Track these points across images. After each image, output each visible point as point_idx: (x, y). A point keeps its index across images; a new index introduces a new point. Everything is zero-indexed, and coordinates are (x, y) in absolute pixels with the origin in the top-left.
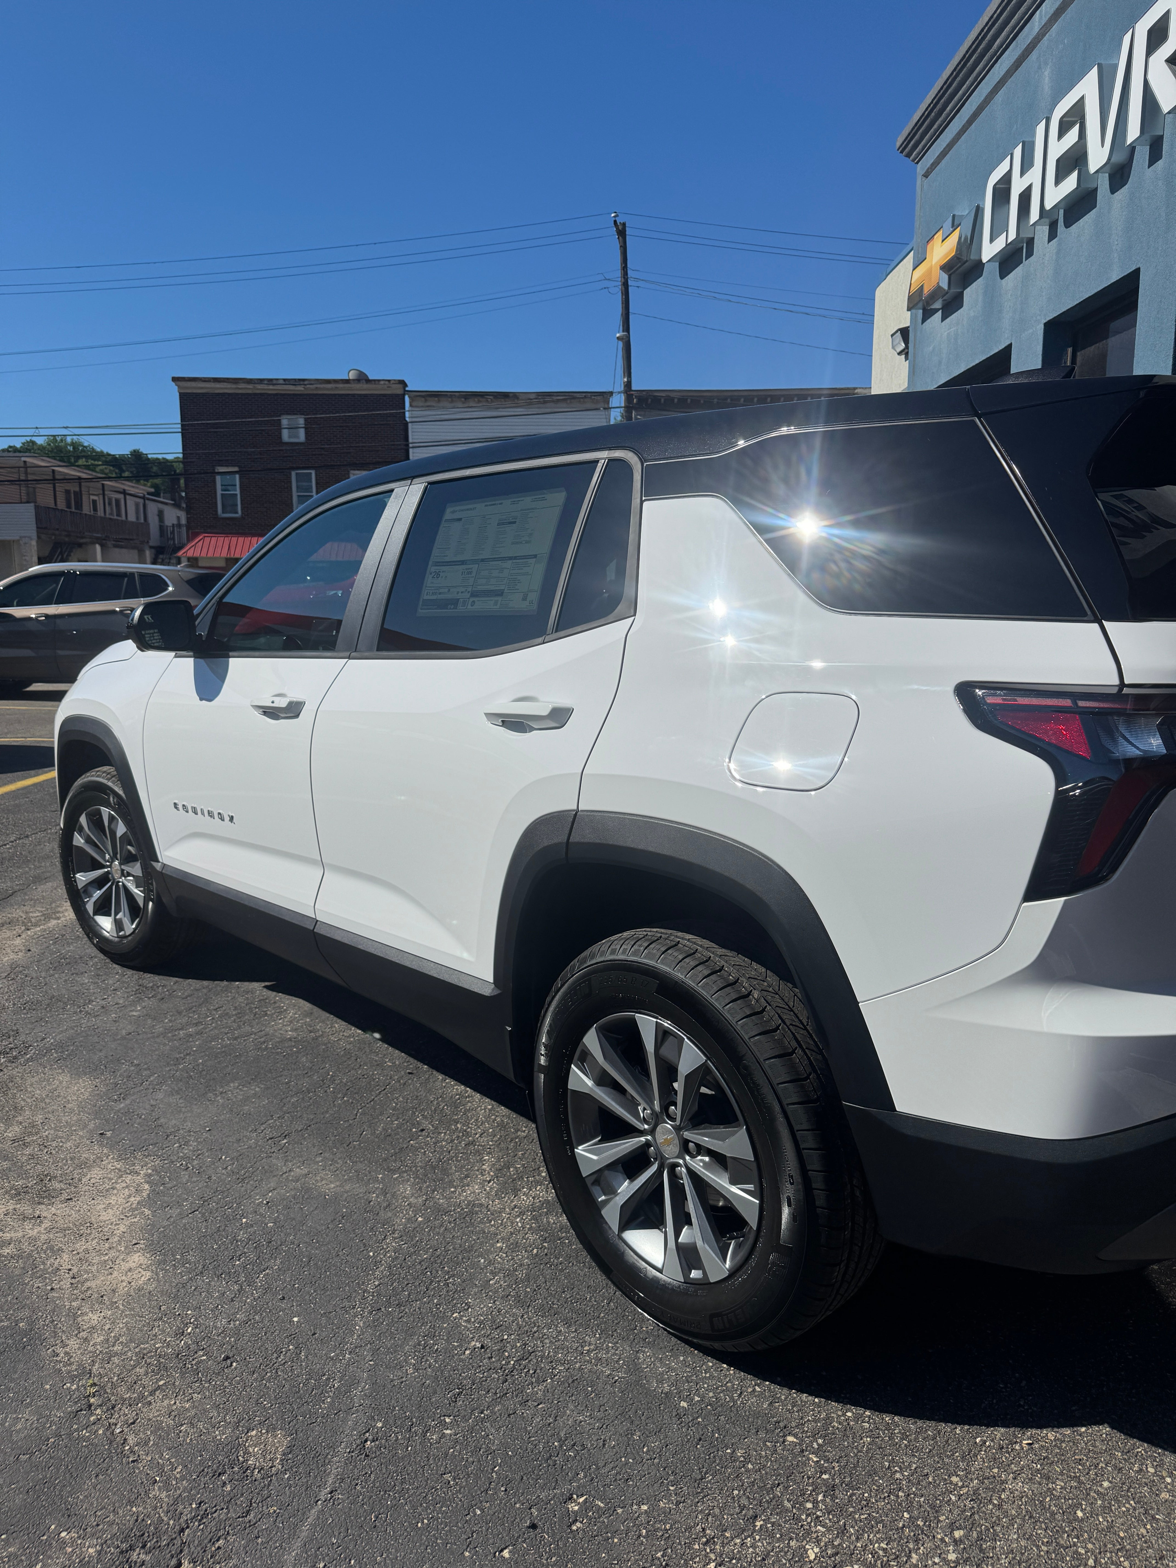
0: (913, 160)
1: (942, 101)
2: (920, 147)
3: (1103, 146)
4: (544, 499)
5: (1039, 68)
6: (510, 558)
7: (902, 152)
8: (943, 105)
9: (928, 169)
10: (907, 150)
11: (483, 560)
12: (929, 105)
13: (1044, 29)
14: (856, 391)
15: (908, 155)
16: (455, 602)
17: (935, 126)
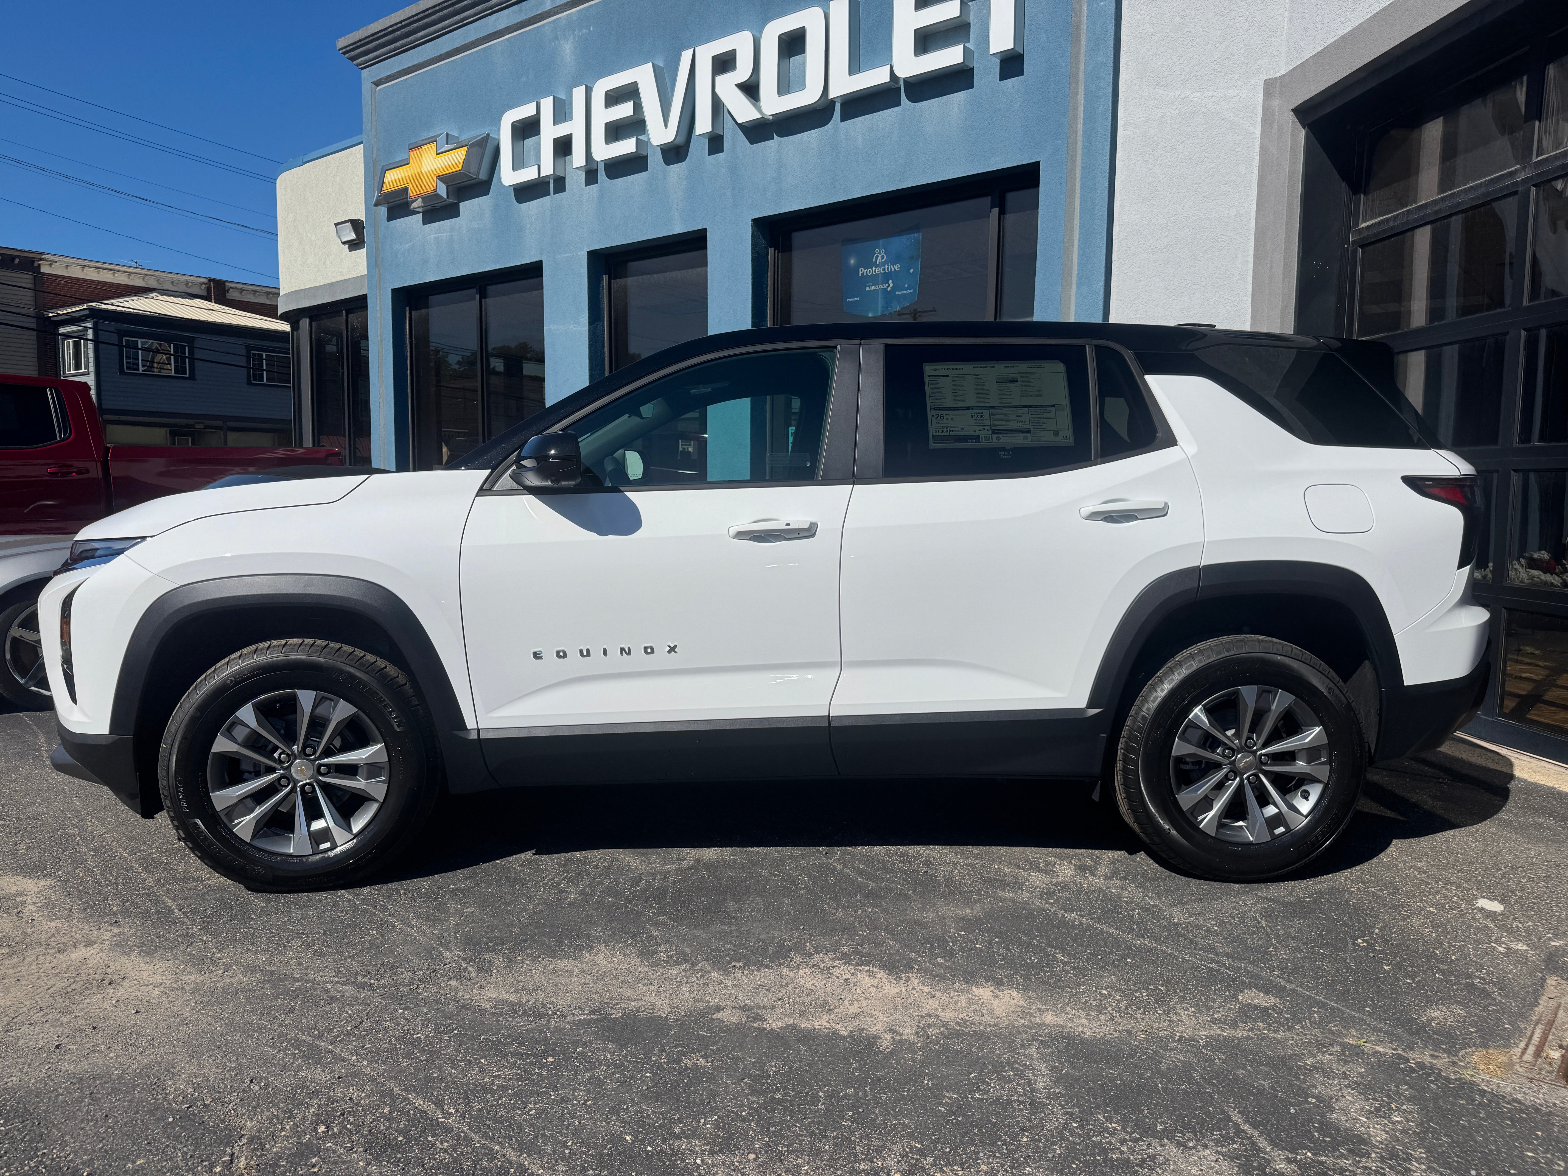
0: (358, 65)
1: (415, 25)
2: (371, 55)
3: (666, 126)
4: (1040, 367)
5: (556, 38)
6: (1025, 407)
7: (344, 53)
8: (413, 30)
9: (382, 78)
10: (353, 54)
11: (991, 407)
12: (396, 24)
13: (558, 9)
14: (43, 256)
15: (352, 59)
16: (977, 438)
17: (398, 44)
